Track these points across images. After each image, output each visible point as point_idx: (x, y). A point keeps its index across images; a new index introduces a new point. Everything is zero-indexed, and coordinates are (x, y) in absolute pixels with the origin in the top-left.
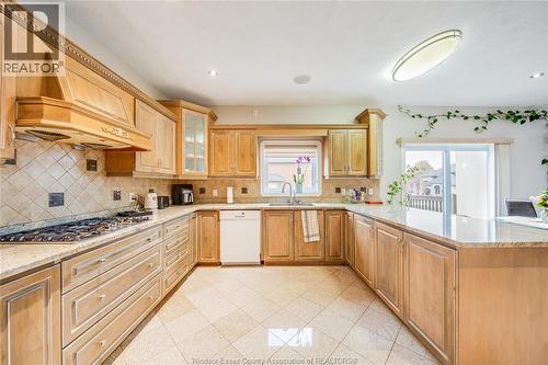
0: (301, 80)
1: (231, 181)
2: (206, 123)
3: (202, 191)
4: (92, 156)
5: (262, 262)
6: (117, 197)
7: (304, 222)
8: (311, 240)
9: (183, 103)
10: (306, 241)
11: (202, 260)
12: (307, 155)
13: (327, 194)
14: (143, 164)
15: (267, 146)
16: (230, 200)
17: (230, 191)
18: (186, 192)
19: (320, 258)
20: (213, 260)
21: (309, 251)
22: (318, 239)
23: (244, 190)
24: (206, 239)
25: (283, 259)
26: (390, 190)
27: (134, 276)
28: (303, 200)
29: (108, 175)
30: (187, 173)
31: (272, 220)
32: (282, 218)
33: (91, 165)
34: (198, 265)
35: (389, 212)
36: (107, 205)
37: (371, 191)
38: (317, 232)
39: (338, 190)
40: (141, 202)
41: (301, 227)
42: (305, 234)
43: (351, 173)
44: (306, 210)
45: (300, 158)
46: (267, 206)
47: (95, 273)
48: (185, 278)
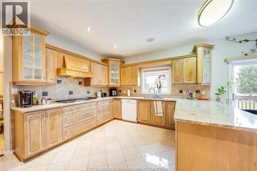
0: (150, 40)
1: (130, 87)
2: (119, 65)
3: (120, 91)
4: (80, 80)
5: (138, 122)
6: (88, 93)
7: (155, 106)
8: (159, 115)
9: (110, 59)
10: (156, 115)
11: (116, 117)
12: (163, 74)
13: (174, 93)
14: (93, 82)
15: (144, 71)
16: (129, 95)
17: (129, 91)
18: (113, 92)
19: (164, 124)
20: (120, 118)
21: (158, 121)
22: (162, 115)
23: (135, 91)
24: (117, 109)
25: (146, 122)
26: (218, 92)
27: (85, 116)
28: (161, 96)
29: (85, 86)
30: (112, 84)
31: (141, 104)
32: (146, 104)
33: (80, 83)
34: (115, 119)
35: (217, 106)
36: (85, 95)
37: (203, 93)
38: (162, 112)
39: (181, 92)
40: (96, 94)
41: (154, 108)
42: (156, 112)
43: (186, 82)
44: (156, 101)
45: (160, 76)
46: (143, 98)
47: (72, 112)
48: (109, 121)
